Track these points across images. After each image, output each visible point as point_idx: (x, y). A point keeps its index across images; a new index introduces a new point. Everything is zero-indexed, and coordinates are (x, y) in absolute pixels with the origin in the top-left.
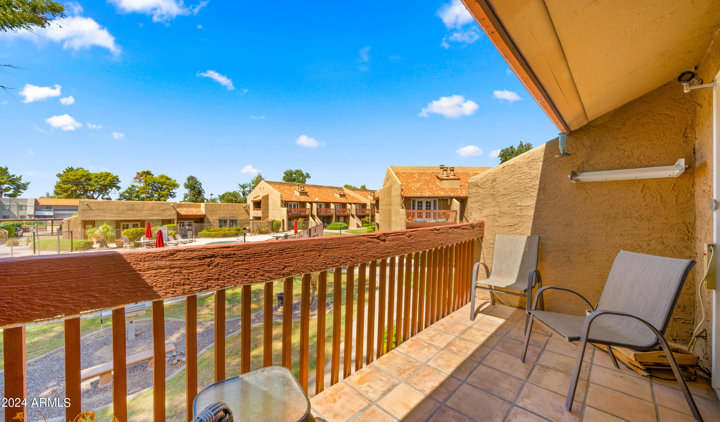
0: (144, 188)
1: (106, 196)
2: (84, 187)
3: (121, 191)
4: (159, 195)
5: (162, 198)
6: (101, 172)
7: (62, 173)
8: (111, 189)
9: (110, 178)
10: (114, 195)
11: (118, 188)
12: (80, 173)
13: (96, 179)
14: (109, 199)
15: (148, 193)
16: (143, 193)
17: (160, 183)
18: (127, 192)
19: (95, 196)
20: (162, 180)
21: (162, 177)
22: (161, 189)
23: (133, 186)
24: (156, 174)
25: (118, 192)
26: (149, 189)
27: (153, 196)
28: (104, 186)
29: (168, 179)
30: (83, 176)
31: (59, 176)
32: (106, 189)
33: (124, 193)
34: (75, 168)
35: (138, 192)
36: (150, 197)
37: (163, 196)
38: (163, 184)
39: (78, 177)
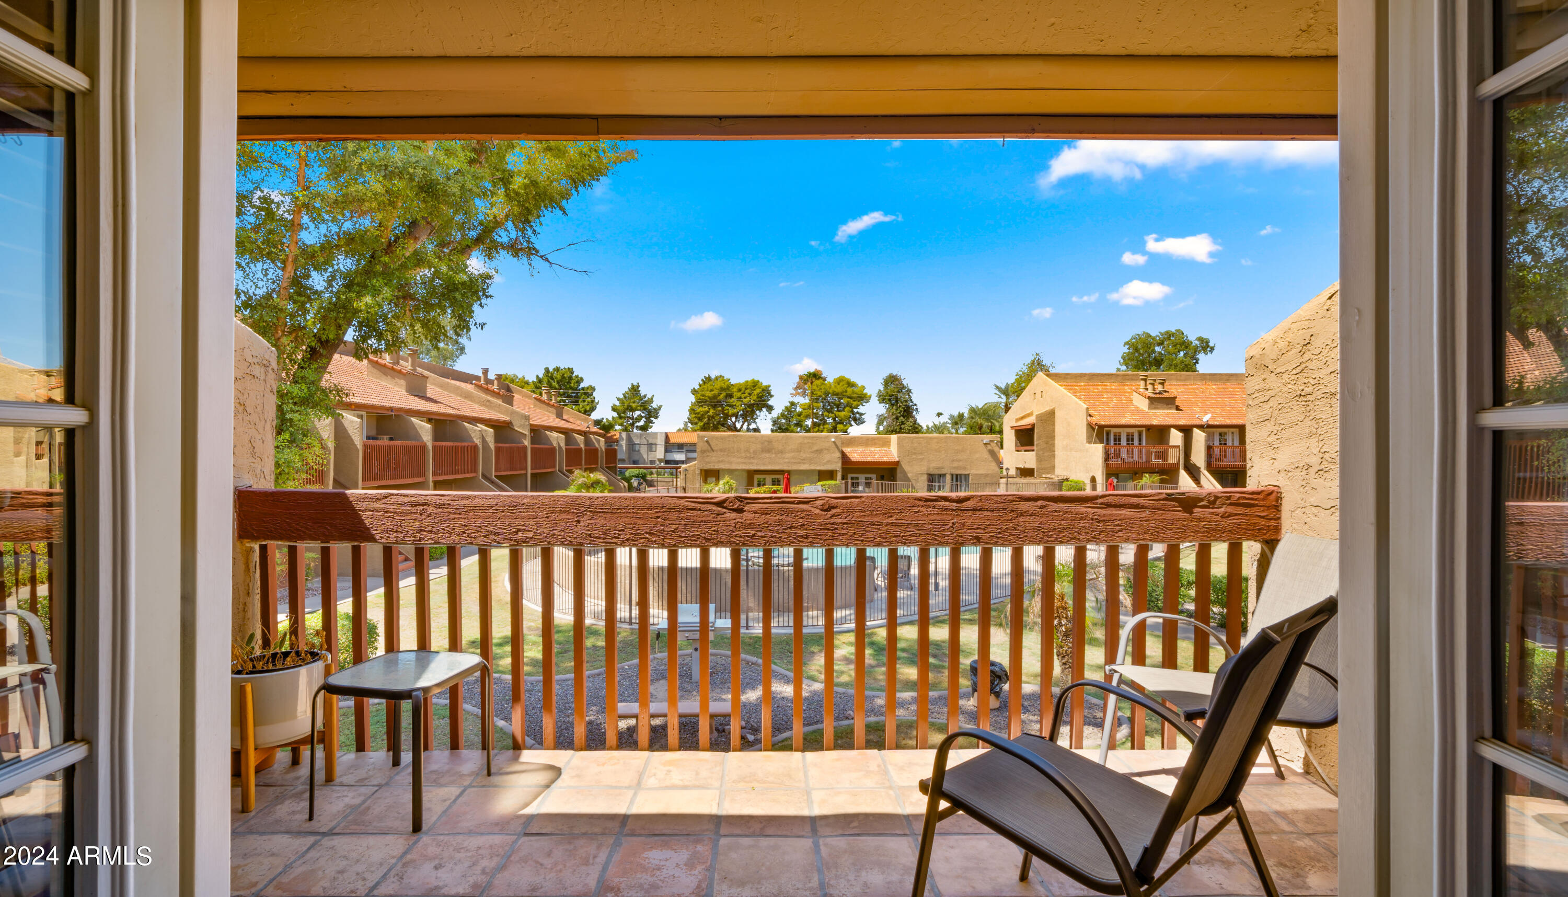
0: (810, 407)
1: (753, 426)
2: (723, 410)
3: (775, 413)
4: (834, 420)
5: (840, 427)
6: (756, 379)
7: (697, 387)
8: (761, 410)
9: (758, 391)
10: (764, 422)
11: (770, 409)
12: (719, 384)
13: (739, 394)
14: (757, 430)
15: (816, 415)
16: (807, 417)
17: (837, 394)
18: (783, 415)
19: (738, 425)
20: (839, 389)
21: (840, 381)
22: (838, 406)
23: (792, 404)
24: (831, 377)
25: (769, 416)
26: (818, 408)
27: (825, 423)
28: (750, 406)
29: (850, 384)
30: (722, 389)
31: (694, 392)
32: (753, 412)
33: (778, 418)
34: (713, 377)
35: (800, 414)
36: (819, 425)
37: (841, 422)
38: (840, 395)
39: (716, 392)
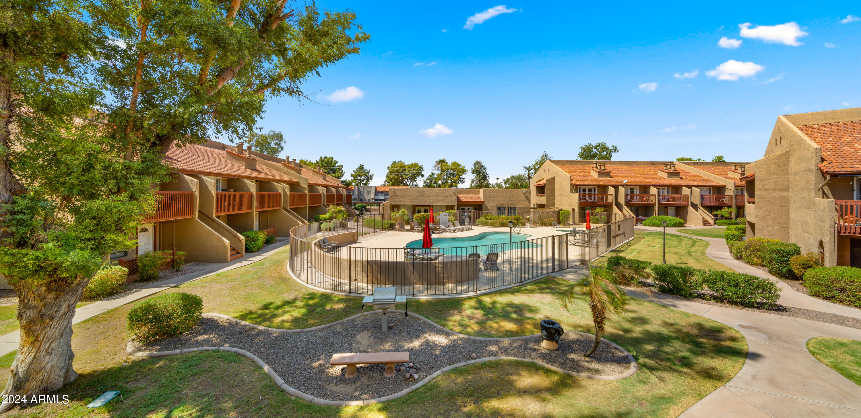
0: (440, 175)
1: (415, 184)
2: (401, 176)
3: (425, 178)
4: (451, 181)
5: (454, 184)
6: (416, 162)
7: (390, 166)
8: (418, 177)
9: (417, 168)
10: (420, 182)
11: (423, 176)
12: (399, 165)
13: (409, 169)
14: (417, 186)
15: (443, 179)
16: (440, 179)
17: (452, 170)
18: (428, 179)
19: (408, 183)
20: (454, 167)
21: (454, 164)
22: (453, 175)
23: (433, 174)
24: (450, 162)
25: (422, 179)
26: (444, 176)
27: (447, 182)
28: (414, 174)
29: (459, 165)
30: (401, 167)
31: (388, 168)
32: (415, 177)
33: (426, 180)
34: (397, 162)
35: (436, 178)
36: (444, 183)
37: (454, 182)
38: (454, 170)
39: (398, 168)
